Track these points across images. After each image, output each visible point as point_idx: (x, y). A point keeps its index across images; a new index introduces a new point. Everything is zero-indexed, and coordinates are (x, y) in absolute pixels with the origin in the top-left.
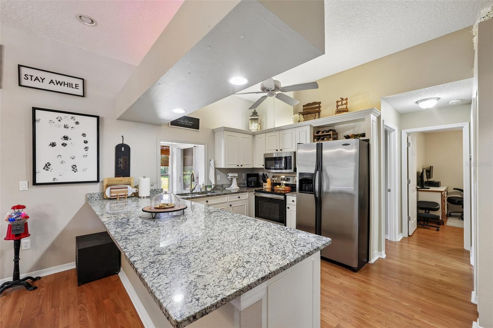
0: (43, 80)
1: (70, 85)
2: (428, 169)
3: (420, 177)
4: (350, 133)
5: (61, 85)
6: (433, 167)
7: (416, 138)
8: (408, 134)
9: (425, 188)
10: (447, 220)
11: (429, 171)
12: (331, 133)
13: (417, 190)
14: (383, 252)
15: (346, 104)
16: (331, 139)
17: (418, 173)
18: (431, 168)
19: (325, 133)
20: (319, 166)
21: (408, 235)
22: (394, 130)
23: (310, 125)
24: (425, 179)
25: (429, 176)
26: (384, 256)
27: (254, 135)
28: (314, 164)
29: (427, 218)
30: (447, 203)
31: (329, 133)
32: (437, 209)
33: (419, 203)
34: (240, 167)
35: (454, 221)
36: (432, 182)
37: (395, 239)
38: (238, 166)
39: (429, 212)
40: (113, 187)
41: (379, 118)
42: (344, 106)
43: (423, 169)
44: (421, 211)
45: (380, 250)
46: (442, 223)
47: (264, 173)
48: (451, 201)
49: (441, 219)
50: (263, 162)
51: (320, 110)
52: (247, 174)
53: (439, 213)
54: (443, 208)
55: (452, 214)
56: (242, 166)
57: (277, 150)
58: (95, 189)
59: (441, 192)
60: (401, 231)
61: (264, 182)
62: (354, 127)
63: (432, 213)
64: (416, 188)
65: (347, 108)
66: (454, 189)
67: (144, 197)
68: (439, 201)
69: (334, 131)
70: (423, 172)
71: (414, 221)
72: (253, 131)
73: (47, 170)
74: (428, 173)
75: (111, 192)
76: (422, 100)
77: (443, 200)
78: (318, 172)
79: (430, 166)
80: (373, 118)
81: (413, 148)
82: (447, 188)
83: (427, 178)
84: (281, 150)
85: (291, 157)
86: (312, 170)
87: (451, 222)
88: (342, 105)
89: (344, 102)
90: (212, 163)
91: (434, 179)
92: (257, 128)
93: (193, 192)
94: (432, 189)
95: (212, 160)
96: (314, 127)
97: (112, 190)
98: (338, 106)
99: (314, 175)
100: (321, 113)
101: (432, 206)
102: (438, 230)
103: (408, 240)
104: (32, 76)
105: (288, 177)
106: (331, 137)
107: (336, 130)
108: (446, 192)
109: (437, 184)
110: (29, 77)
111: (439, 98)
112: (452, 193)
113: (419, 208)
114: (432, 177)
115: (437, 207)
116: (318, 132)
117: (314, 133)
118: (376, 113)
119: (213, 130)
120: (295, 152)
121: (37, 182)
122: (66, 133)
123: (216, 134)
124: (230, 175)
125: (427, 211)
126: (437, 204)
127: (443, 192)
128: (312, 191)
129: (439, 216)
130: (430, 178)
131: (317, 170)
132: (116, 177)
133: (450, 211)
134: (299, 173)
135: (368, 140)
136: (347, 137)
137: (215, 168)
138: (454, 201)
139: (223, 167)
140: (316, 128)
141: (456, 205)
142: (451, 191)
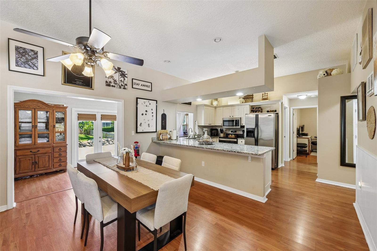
0: (139, 84)
1: (147, 86)
2: (302, 127)
3: (298, 130)
4: (269, 109)
5: (144, 86)
6: (304, 125)
7: (296, 111)
8: (293, 109)
9: (300, 137)
10: (311, 153)
11: (302, 128)
12: (260, 109)
13: (297, 138)
14: (283, 164)
15: (267, 96)
16: (260, 112)
17: (297, 128)
18: (303, 126)
19: (257, 109)
20: (257, 125)
21: (293, 159)
22: (287, 108)
23: (249, 105)
24: (301, 132)
26: (284, 166)
27: (215, 108)
28: (255, 124)
29: (302, 151)
30: (311, 145)
31: (259, 109)
32: (306, 147)
33: (297, 144)
34: (210, 125)
35: (314, 153)
36: (304, 133)
37: (287, 160)
38: (209, 124)
39: (302, 148)
40: (163, 134)
41: (282, 103)
42: (266, 97)
43: (300, 127)
44: (298, 148)
45: (282, 163)
46: (308, 154)
47: (221, 128)
49: (308, 152)
50: (222, 123)
51: (253, 97)
52: (211, 129)
53: (307, 149)
54: (309, 147)
55: (313, 150)
56: (211, 124)
57: (230, 116)
58: (154, 135)
59: (308, 138)
60: (290, 157)
61: (221, 133)
62: (270, 107)
63: (303, 148)
64: (297, 136)
65: (267, 98)
66: (315, 137)
67: (174, 140)
68: (307, 143)
69: (261, 108)
70: (299, 128)
71: (296, 153)
72: (215, 105)
73: (141, 126)
74: (302, 129)
75: (162, 137)
76: (300, 96)
77: (309, 143)
78: (256, 127)
79: (303, 125)
80: (280, 103)
81: (295, 116)
82: (311, 136)
83: (302, 131)
84: (233, 116)
85: (239, 120)
86: (254, 127)
87: (312, 154)
88: (265, 96)
89: (266, 95)
90: (196, 122)
91: (305, 132)
92: (217, 104)
93: (190, 138)
94: (304, 137)
95: (197, 121)
96: (251, 106)
97: (163, 136)
98: (263, 96)
99: (254, 129)
100: (254, 98)
101: (304, 146)
102: (306, 157)
103: (293, 161)
104: (136, 83)
105: (235, 130)
106: (260, 111)
107: (261, 107)
108: (311, 139)
109: (306, 135)
110: (135, 84)
111: (307, 95)
112: (314, 139)
113: (298, 147)
114: (304, 131)
115: (306, 146)
116: (253, 108)
117: (251, 108)
118: (281, 102)
119: (196, 105)
120: (241, 118)
121: (138, 132)
122: (147, 109)
123: (198, 107)
124: (205, 129)
125: (301, 148)
126: (306, 144)
127: (309, 138)
128: (254, 136)
129: (307, 150)
130: (303, 131)
131: (255, 127)
132: (162, 130)
133: (312, 149)
134: (246, 128)
135: (278, 114)
136: (268, 111)
137: (198, 126)
138: (314, 144)
139: (203, 125)
140: (252, 106)
141: (315, 146)
142: (313, 138)
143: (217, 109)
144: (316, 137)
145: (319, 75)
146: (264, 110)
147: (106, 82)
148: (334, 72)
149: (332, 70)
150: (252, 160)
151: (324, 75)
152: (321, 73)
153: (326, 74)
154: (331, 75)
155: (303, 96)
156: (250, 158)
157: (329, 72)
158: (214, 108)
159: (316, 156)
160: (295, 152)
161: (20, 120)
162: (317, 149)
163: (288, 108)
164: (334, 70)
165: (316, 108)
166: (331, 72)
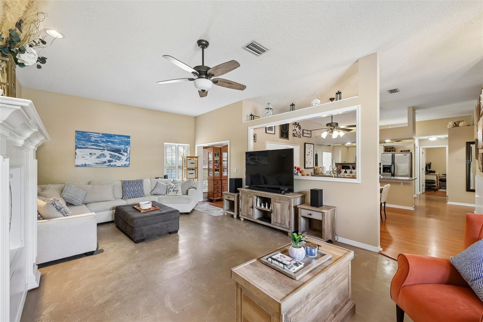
0: (306, 133)
1: (309, 134)
2: (429, 164)
3: (426, 168)
4: (401, 149)
7: (425, 149)
8: (423, 148)
9: (429, 173)
10: (439, 190)
13: (426, 175)
17: (425, 166)
18: (431, 163)
19: (390, 149)
20: (393, 162)
21: (423, 193)
23: (383, 145)
24: (428, 169)
25: (430, 168)
26: (416, 196)
27: (348, 147)
28: (391, 161)
29: (430, 187)
30: (439, 183)
31: (392, 149)
32: (435, 183)
33: (426, 180)
36: (431, 171)
43: (427, 164)
46: (437, 190)
48: (441, 180)
49: (436, 188)
53: (436, 184)
56: (345, 162)
58: (312, 170)
60: (420, 191)
62: (403, 147)
63: (431, 184)
64: (425, 173)
66: (443, 174)
69: (394, 148)
73: (307, 163)
74: (429, 166)
75: (318, 172)
76: (430, 138)
77: (437, 180)
81: (424, 155)
82: (439, 174)
86: (390, 164)
87: (442, 190)
91: (432, 169)
94: (432, 174)
95: (334, 160)
99: (391, 166)
101: (432, 182)
102: (435, 192)
104: (304, 132)
106: (393, 151)
108: (439, 176)
109: (434, 172)
111: (437, 137)
112: (442, 177)
113: (426, 183)
116: (387, 148)
117: (385, 148)
119: (333, 146)
121: (306, 167)
126: (435, 181)
127: (437, 175)
128: (390, 172)
129: (436, 186)
130: (430, 169)
131: (392, 164)
132: (316, 166)
133: (440, 186)
134: (383, 165)
135: (411, 153)
136: (402, 151)
137: (335, 163)
138: (443, 181)
139: (340, 163)
140: (385, 146)
141: (444, 182)
142: (441, 175)
143: (350, 148)
144: (446, 175)
145: (449, 125)
146: (397, 150)
147: (293, 134)
148: (461, 124)
149: (459, 122)
150: (403, 185)
151: (453, 125)
152: (451, 124)
153: (455, 125)
154: (458, 126)
155: (433, 138)
156: (402, 184)
157: (457, 123)
158: (346, 148)
159: (446, 192)
160: (424, 187)
161: (223, 160)
162: (446, 186)
163: (418, 148)
164: (461, 123)
165: (445, 148)
166: (459, 123)
